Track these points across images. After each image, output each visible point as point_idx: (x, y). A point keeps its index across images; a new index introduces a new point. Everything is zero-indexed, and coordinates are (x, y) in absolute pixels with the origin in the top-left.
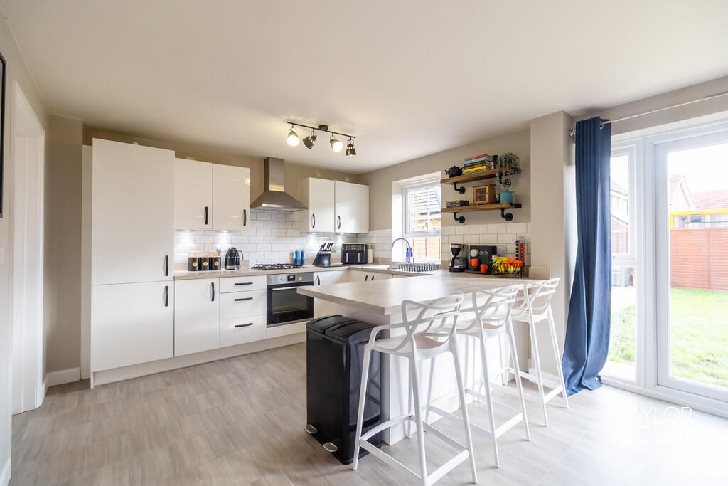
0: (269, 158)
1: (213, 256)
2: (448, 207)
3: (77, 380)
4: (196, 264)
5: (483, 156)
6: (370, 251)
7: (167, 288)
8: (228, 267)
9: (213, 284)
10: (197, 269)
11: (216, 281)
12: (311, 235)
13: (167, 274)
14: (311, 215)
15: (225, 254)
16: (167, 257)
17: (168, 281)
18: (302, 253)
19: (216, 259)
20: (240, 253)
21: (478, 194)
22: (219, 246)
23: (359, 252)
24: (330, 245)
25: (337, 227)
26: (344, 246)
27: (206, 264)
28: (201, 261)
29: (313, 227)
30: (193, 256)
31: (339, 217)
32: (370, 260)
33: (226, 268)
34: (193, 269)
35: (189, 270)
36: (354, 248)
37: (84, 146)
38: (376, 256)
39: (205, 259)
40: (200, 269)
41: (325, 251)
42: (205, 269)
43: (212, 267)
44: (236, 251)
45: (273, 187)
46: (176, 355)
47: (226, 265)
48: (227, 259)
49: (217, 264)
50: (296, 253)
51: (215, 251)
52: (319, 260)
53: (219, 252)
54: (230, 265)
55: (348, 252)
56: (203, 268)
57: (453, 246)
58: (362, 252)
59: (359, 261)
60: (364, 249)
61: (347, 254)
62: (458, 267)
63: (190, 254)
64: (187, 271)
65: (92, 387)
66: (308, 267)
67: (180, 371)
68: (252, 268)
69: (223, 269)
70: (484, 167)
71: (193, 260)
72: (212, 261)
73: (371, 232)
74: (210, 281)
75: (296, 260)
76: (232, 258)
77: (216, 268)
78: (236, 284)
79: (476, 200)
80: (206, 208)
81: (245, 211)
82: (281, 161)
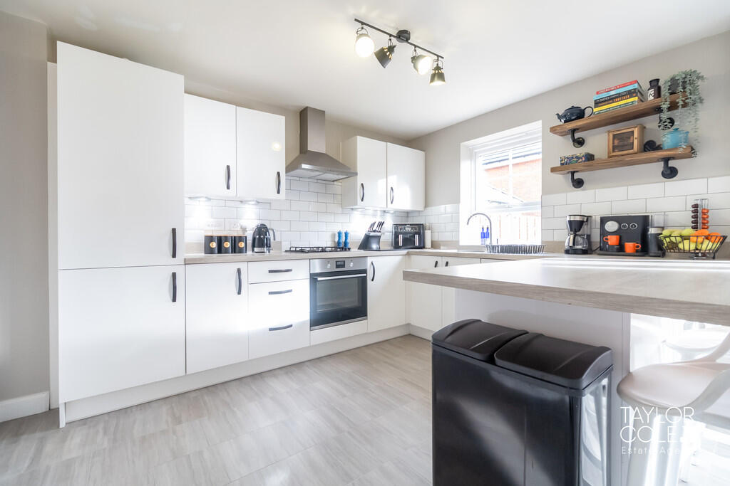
0: (307, 108)
1: (236, 235)
2: (562, 164)
3: (44, 411)
4: (214, 245)
5: (631, 83)
6: (428, 234)
7: (174, 275)
8: (256, 249)
9: (239, 271)
10: (216, 251)
11: (243, 266)
12: (355, 212)
13: (174, 256)
14: (359, 185)
15: (252, 232)
16: (174, 231)
17: (176, 265)
18: (346, 234)
19: (241, 239)
20: (271, 232)
21: (616, 142)
22: (244, 223)
23: (416, 233)
24: (381, 224)
25: (389, 202)
26: (396, 226)
27: (227, 245)
28: (220, 240)
29: (362, 200)
30: (210, 234)
31: (392, 188)
32: (428, 243)
33: (253, 250)
34: (209, 251)
35: (205, 253)
36: (408, 229)
37: (48, 63)
38: (436, 239)
39: (226, 238)
40: (220, 251)
41: (374, 231)
42: (226, 251)
43: (235, 249)
44: (267, 230)
45: (312, 147)
46: (187, 373)
47: (253, 246)
48: (254, 239)
49: (242, 245)
50: (339, 234)
51: (239, 228)
52: (366, 244)
53: (244, 230)
54: (259, 247)
55: (401, 233)
56: (223, 250)
57: (572, 218)
58: (419, 233)
59: (417, 244)
60: (420, 229)
61: (401, 237)
62: (580, 247)
63: (205, 231)
64: (203, 254)
65: (62, 424)
66: (355, 251)
67: (193, 395)
68: (286, 251)
69: (249, 253)
70: (636, 99)
71: (210, 239)
72: (235, 240)
73: (429, 209)
74: (235, 266)
75: (339, 243)
76: (262, 239)
77: (241, 251)
78: (270, 272)
79: (614, 151)
80: (228, 167)
81: (278, 173)
82: (322, 113)
